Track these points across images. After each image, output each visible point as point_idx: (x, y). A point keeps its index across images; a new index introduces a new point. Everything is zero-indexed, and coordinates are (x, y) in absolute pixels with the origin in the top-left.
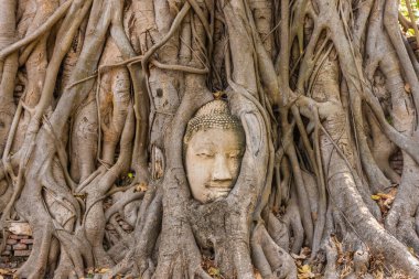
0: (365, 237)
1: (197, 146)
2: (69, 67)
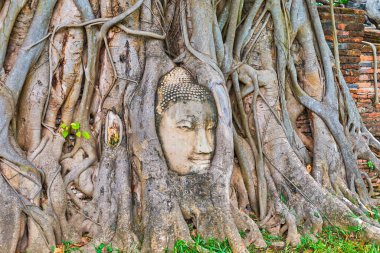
0: (313, 198)
1: (178, 118)
2: (21, 25)
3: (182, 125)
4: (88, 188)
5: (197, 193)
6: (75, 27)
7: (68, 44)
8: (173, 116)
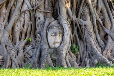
1: (51, 33)
2: (12, 11)
3: (52, 35)
4: (31, 54)
5: (56, 53)
6: (27, 11)
7: (26, 15)
8: (50, 33)
